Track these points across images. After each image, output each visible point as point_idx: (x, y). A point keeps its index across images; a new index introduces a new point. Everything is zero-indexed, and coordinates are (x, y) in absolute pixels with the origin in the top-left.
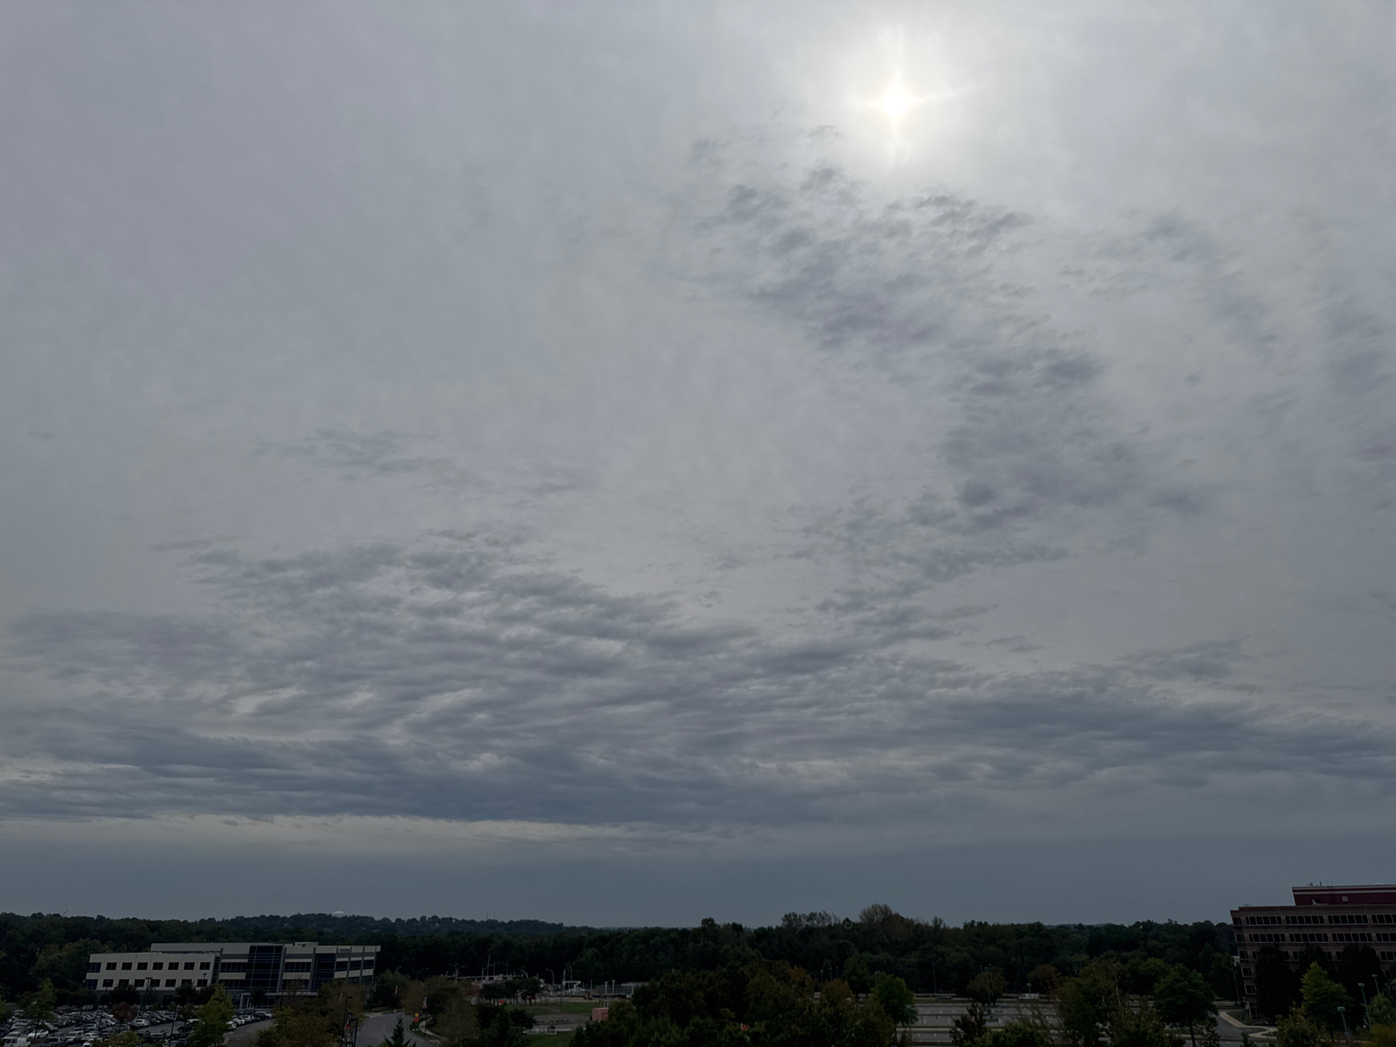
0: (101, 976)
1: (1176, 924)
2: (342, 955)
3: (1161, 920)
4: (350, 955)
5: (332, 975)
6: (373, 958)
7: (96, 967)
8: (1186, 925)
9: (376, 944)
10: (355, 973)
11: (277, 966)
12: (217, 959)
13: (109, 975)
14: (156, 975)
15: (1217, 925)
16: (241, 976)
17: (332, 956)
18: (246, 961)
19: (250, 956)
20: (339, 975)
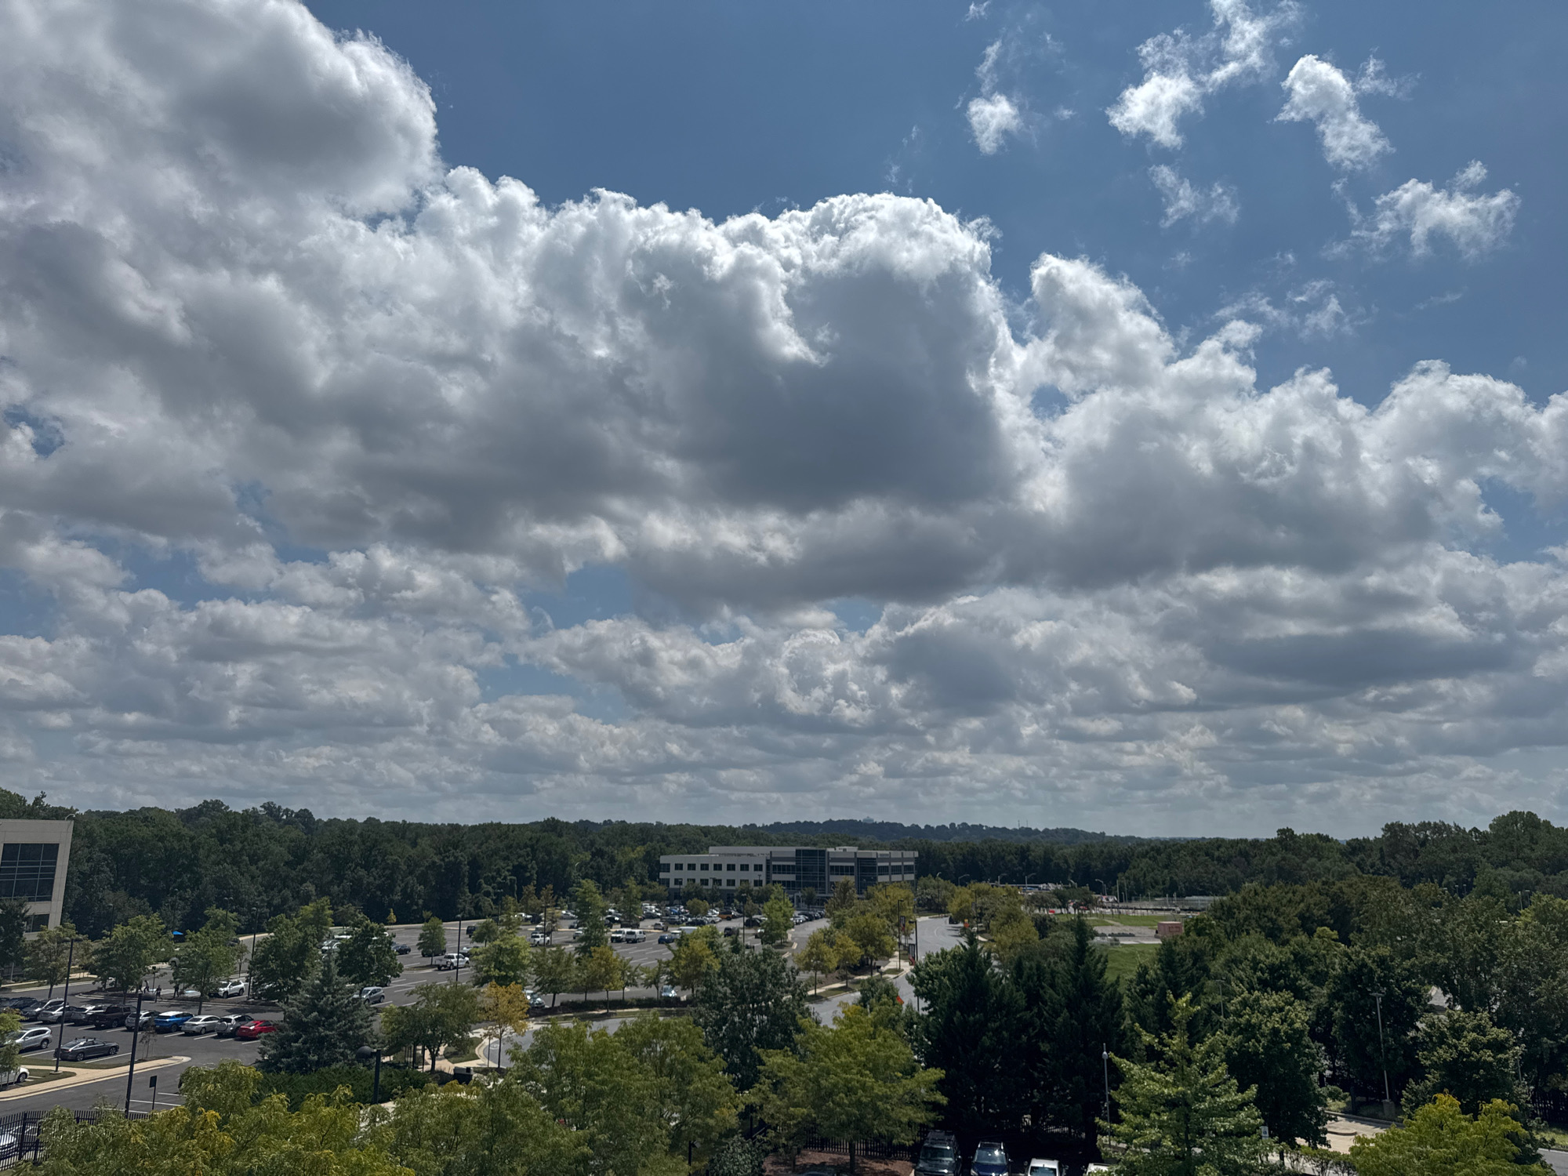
0: (672, 875)
2: (883, 860)
4: (890, 860)
5: (876, 879)
6: (912, 863)
7: (666, 868)
9: (914, 850)
10: (896, 878)
11: (822, 870)
12: (768, 861)
13: (677, 874)
14: (717, 875)
16: (791, 877)
17: (873, 860)
18: (794, 863)
19: (797, 859)
20: (882, 879)
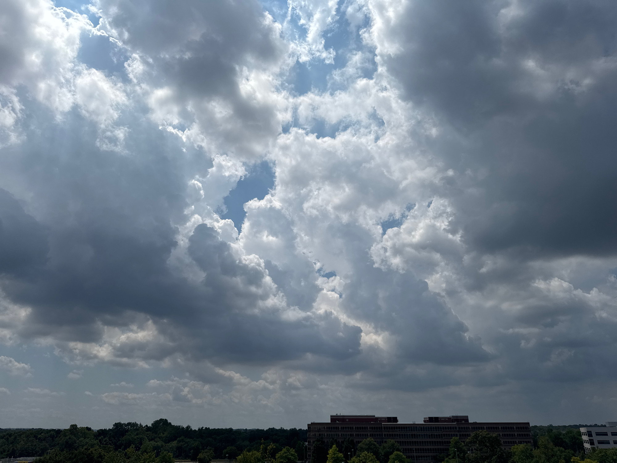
1: (284, 429)
3: (278, 427)
8: (287, 430)
15: (298, 430)
